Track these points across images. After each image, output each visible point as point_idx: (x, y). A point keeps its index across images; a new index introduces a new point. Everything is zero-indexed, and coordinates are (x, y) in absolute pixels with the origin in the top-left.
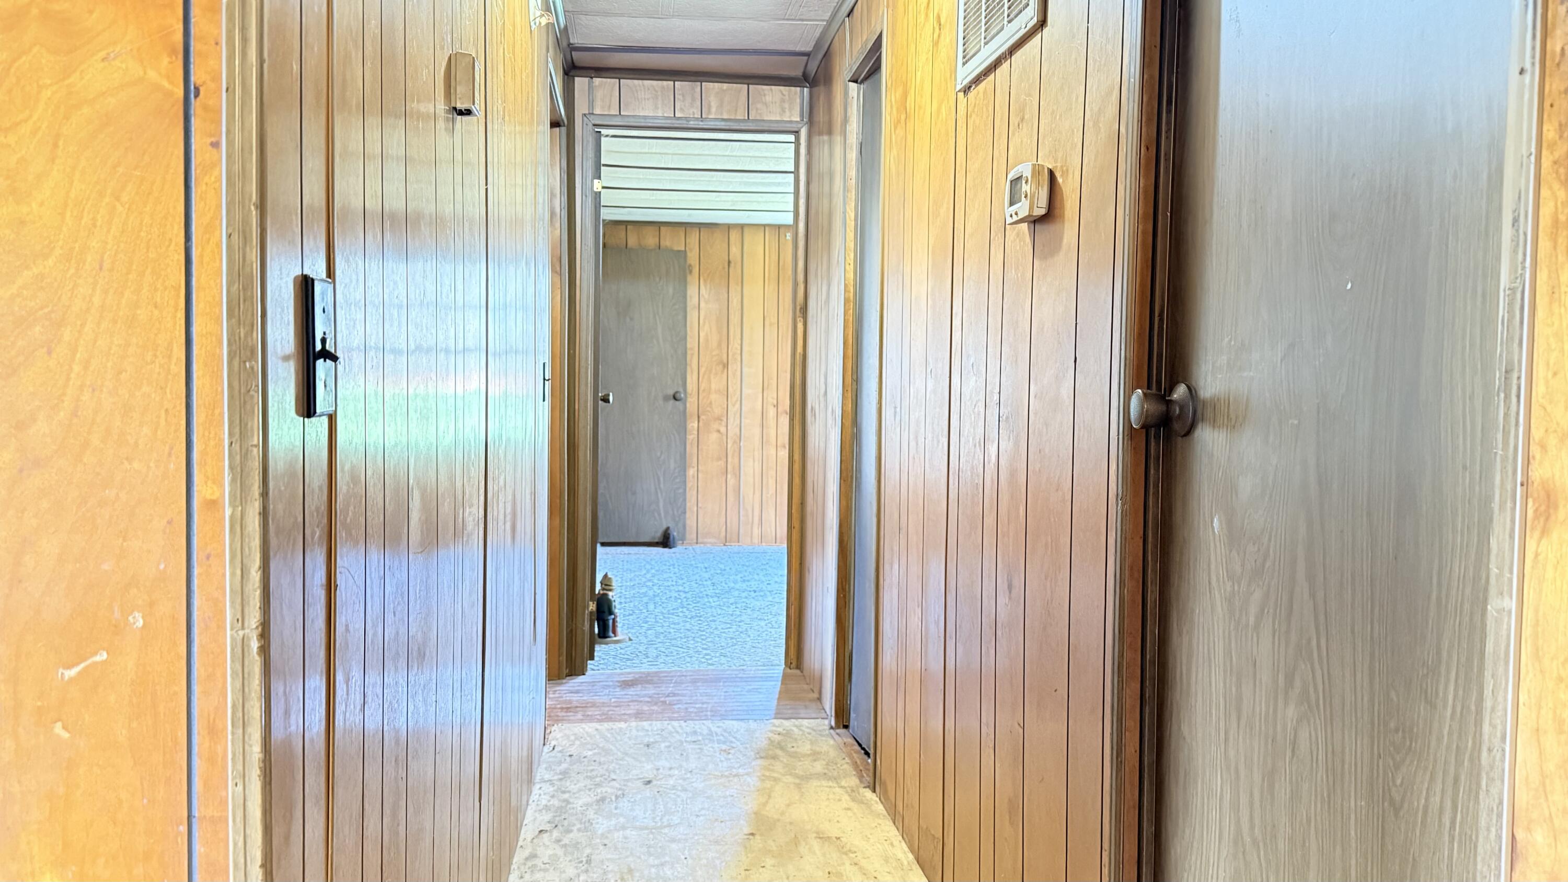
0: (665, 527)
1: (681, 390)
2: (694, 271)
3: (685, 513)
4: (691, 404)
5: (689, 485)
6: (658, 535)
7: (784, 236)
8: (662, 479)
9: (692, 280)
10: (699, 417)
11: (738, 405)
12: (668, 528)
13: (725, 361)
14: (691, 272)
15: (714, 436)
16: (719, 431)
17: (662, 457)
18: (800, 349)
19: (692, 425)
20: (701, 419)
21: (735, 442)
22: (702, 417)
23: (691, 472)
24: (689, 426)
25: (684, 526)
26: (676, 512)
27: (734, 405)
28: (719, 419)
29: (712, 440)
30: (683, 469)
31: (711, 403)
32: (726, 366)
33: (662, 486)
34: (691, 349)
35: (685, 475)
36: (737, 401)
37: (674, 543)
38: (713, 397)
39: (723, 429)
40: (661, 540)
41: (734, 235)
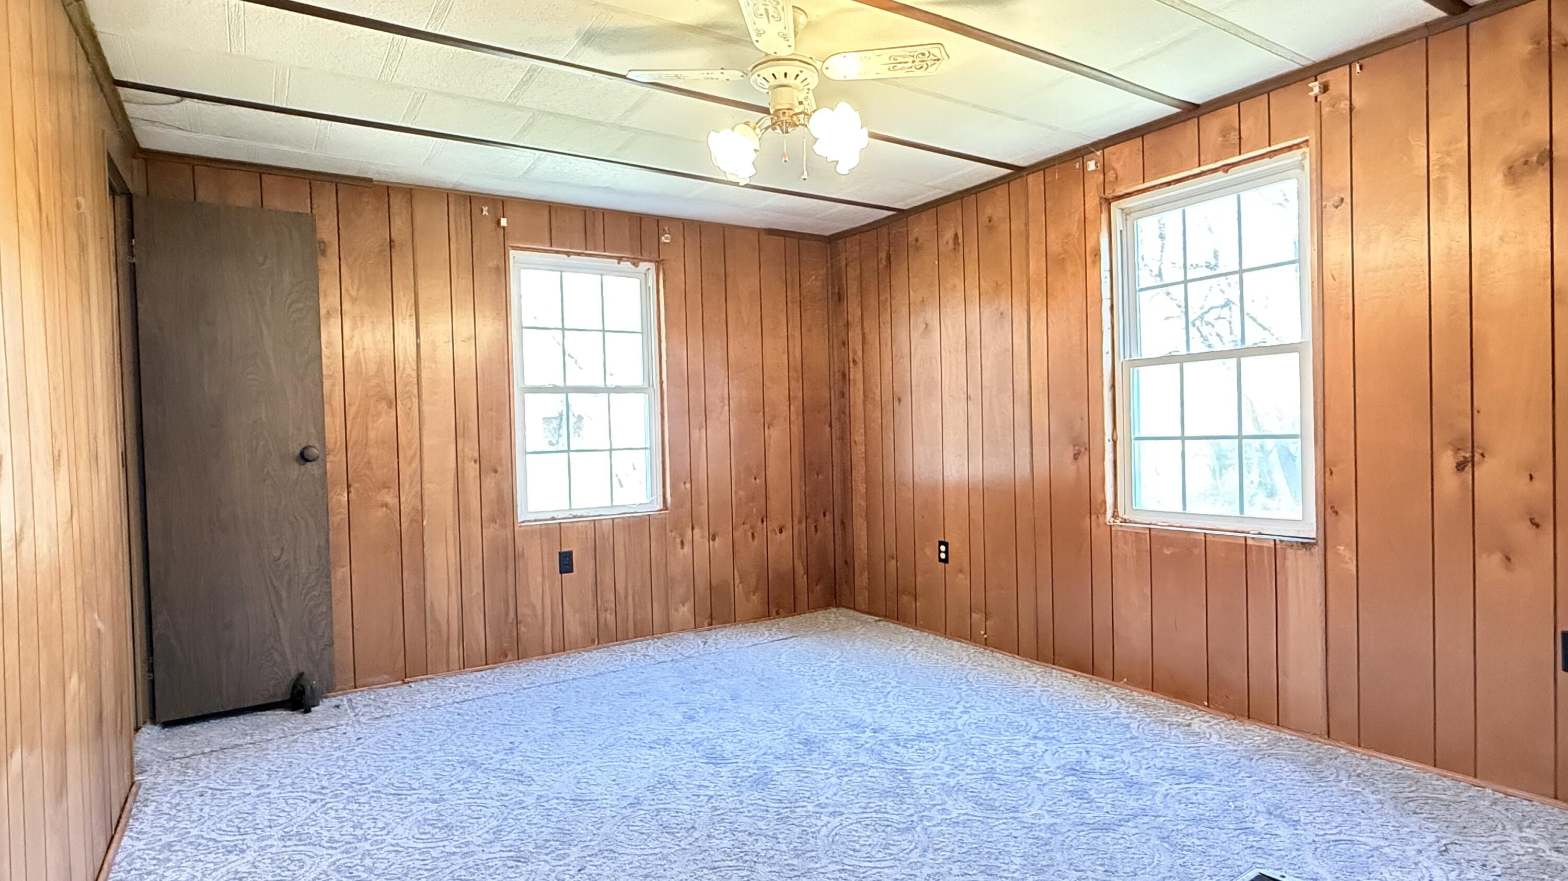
0: (294, 675)
1: (313, 442)
2: (329, 251)
3: (331, 644)
4: (334, 463)
5: (337, 594)
6: (282, 693)
7: (478, 211)
8: (284, 594)
9: (328, 265)
10: (349, 486)
11: (416, 462)
12: (301, 675)
14: (324, 253)
15: (377, 513)
16: (384, 505)
17: (284, 558)
19: (338, 499)
20: (352, 489)
21: (412, 521)
22: (355, 485)
23: (340, 573)
24: (332, 503)
25: (332, 667)
26: (313, 646)
27: (410, 463)
28: (385, 486)
29: (373, 520)
30: (326, 575)
31: (369, 462)
33: (285, 605)
34: (331, 376)
35: (329, 583)
36: (415, 455)
37: (313, 697)
38: (373, 452)
39: (392, 501)
40: (288, 697)
41: (397, 202)
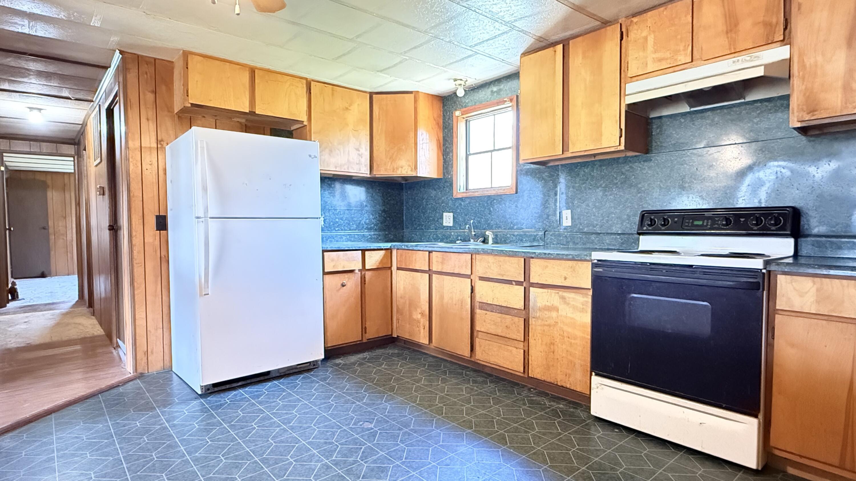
0: (42, 271)
1: (46, 226)
4: (51, 230)
5: (52, 257)
6: (39, 274)
10: (54, 235)
12: (44, 272)
13: (64, 215)
15: (61, 240)
16: (63, 239)
18: (78, 214)
19: (52, 237)
22: (56, 235)
23: (52, 253)
28: (63, 235)
29: (60, 242)
30: (49, 252)
31: (59, 230)
32: (65, 218)
33: (40, 258)
36: (70, 229)
37: (46, 276)
38: (60, 228)
39: (65, 238)
40: (41, 276)
